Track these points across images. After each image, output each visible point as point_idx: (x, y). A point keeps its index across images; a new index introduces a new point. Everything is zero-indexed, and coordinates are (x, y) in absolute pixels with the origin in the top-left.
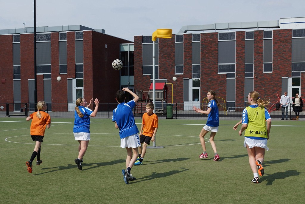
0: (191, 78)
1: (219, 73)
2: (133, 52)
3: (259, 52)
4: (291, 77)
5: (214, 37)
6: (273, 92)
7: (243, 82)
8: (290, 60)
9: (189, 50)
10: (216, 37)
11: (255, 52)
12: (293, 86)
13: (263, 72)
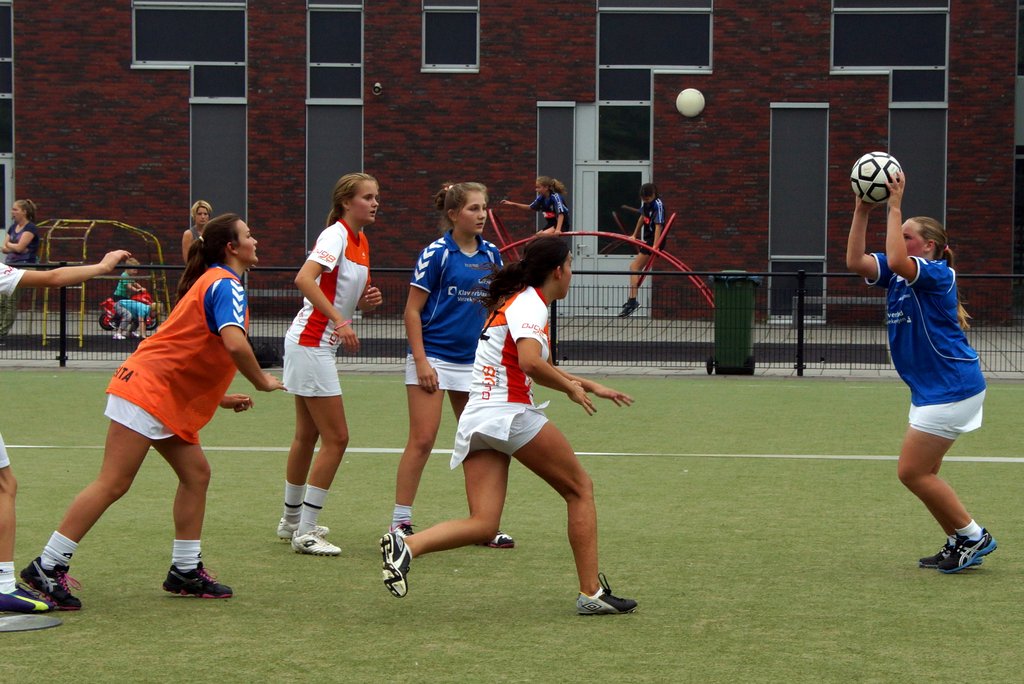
1: (138, 65)
4: (592, 102)
7: (293, 129)
12: (604, 162)
13: (420, 66)
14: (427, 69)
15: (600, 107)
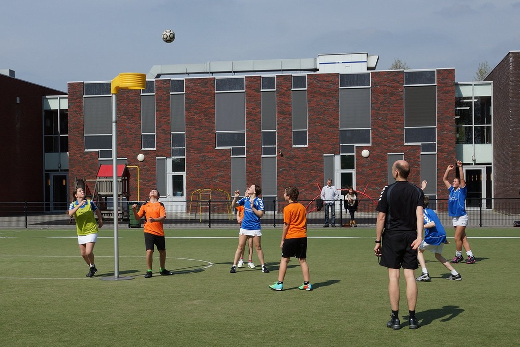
0: (170, 157)
1: (217, 148)
2: (67, 110)
3: (285, 112)
4: (339, 154)
5: (208, 86)
6: (310, 180)
7: (258, 163)
8: (336, 126)
9: (165, 108)
10: (212, 86)
11: (279, 112)
12: (342, 170)
13: (292, 146)
14: (294, 146)
15: (341, 155)
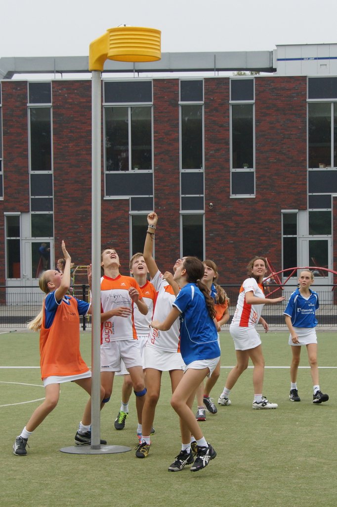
0: (28, 212)
1: (107, 197)
4: (305, 210)
7: (175, 224)
8: (302, 163)
11: (209, 140)
12: (311, 236)
13: (230, 195)
14: (233, 196)
15: (309, 212)
